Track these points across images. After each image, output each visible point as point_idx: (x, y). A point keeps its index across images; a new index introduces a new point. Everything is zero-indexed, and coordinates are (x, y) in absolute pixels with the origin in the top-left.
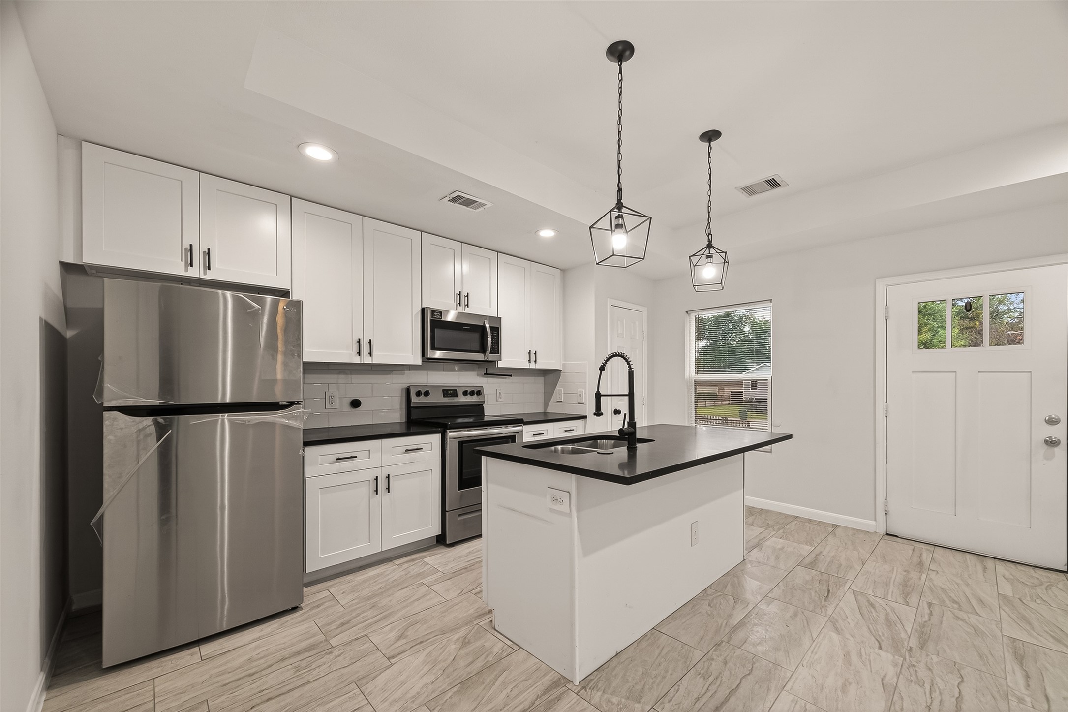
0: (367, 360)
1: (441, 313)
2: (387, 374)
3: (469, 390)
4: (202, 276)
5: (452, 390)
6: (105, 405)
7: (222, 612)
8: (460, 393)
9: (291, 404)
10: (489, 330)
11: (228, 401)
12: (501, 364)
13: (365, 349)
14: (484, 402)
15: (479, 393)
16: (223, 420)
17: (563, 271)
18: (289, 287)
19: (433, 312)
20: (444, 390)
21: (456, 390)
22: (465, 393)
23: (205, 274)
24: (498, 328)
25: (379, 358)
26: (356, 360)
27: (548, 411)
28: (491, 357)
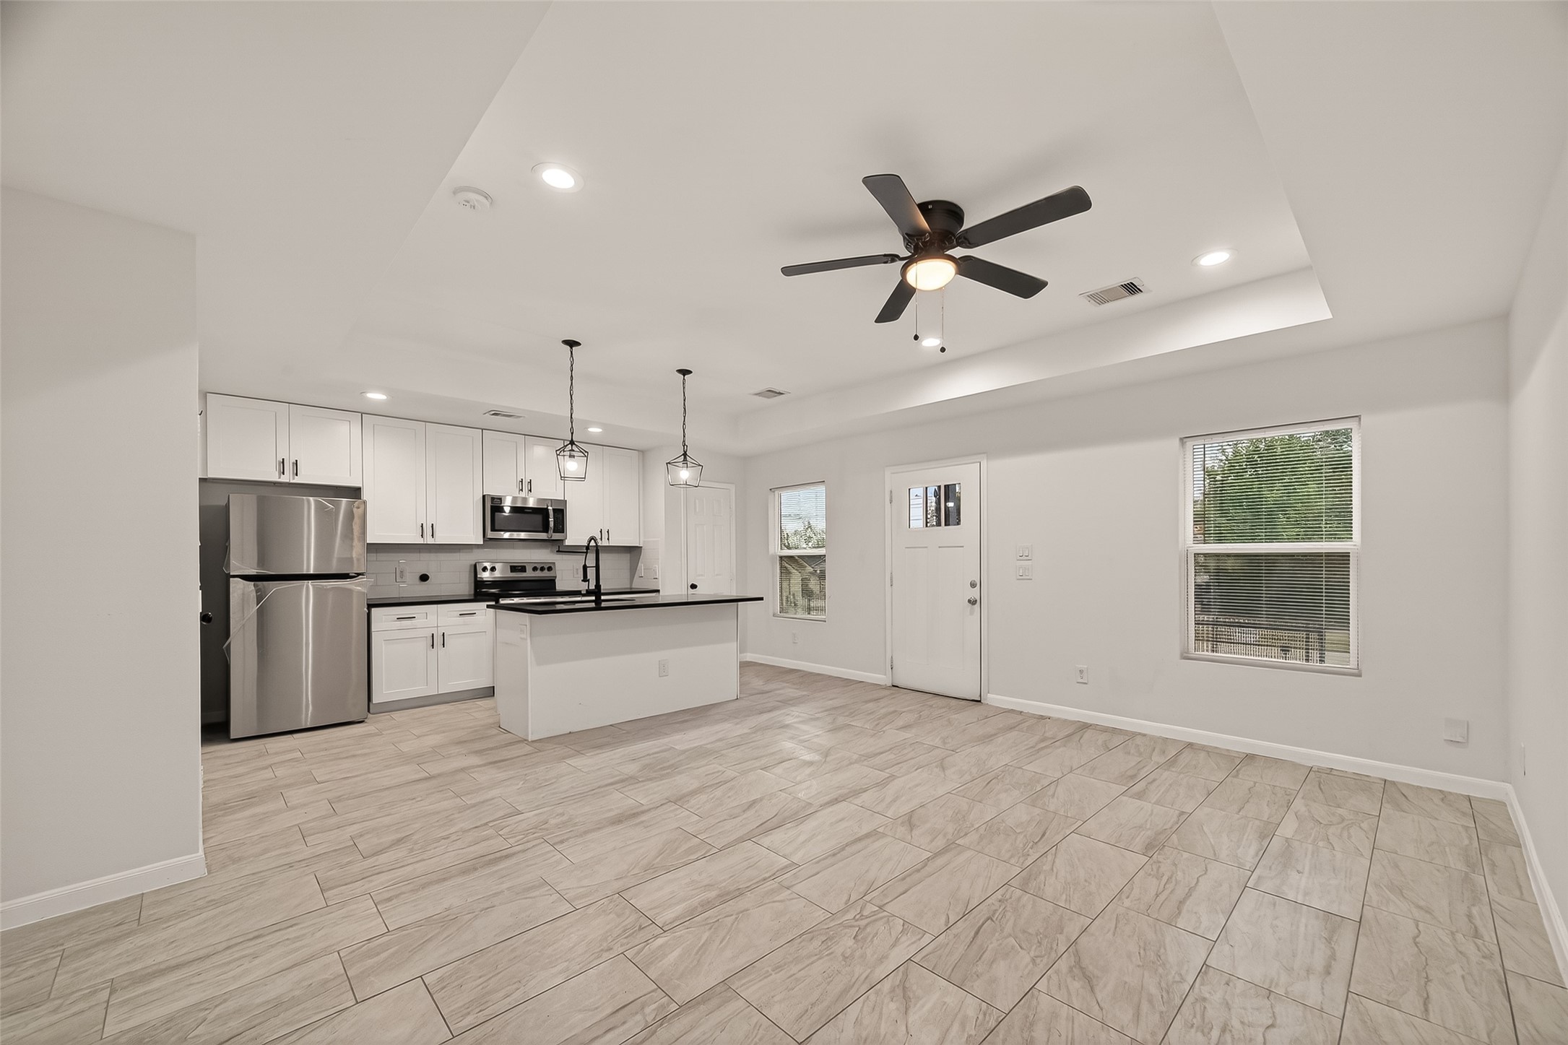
0: (430, 541)
1: (501, 499)
2: (455, 552)
3: (539, 566)
4: (292, 481)
5: (519, 566)
6: (231, 574)
7: (307, 715)
8: (529, 569)
9: (359, 574)
10: (551, 513)
11: (312, 572)
12: (567, 543)
13: (428, 531)
14: (556, 577)
15: (550, 569)
16: (308, 587)
17: (642, 453)
18: (360, 485)
19: (493, 499)
20: (511, 567)
21: (525, 567)
22: (535, 569)
23: (294, 479)
24: (563, 510)
25: (441, 539)
26: (421, 541)
27: (633, 586)
28: (557, 536)
